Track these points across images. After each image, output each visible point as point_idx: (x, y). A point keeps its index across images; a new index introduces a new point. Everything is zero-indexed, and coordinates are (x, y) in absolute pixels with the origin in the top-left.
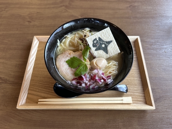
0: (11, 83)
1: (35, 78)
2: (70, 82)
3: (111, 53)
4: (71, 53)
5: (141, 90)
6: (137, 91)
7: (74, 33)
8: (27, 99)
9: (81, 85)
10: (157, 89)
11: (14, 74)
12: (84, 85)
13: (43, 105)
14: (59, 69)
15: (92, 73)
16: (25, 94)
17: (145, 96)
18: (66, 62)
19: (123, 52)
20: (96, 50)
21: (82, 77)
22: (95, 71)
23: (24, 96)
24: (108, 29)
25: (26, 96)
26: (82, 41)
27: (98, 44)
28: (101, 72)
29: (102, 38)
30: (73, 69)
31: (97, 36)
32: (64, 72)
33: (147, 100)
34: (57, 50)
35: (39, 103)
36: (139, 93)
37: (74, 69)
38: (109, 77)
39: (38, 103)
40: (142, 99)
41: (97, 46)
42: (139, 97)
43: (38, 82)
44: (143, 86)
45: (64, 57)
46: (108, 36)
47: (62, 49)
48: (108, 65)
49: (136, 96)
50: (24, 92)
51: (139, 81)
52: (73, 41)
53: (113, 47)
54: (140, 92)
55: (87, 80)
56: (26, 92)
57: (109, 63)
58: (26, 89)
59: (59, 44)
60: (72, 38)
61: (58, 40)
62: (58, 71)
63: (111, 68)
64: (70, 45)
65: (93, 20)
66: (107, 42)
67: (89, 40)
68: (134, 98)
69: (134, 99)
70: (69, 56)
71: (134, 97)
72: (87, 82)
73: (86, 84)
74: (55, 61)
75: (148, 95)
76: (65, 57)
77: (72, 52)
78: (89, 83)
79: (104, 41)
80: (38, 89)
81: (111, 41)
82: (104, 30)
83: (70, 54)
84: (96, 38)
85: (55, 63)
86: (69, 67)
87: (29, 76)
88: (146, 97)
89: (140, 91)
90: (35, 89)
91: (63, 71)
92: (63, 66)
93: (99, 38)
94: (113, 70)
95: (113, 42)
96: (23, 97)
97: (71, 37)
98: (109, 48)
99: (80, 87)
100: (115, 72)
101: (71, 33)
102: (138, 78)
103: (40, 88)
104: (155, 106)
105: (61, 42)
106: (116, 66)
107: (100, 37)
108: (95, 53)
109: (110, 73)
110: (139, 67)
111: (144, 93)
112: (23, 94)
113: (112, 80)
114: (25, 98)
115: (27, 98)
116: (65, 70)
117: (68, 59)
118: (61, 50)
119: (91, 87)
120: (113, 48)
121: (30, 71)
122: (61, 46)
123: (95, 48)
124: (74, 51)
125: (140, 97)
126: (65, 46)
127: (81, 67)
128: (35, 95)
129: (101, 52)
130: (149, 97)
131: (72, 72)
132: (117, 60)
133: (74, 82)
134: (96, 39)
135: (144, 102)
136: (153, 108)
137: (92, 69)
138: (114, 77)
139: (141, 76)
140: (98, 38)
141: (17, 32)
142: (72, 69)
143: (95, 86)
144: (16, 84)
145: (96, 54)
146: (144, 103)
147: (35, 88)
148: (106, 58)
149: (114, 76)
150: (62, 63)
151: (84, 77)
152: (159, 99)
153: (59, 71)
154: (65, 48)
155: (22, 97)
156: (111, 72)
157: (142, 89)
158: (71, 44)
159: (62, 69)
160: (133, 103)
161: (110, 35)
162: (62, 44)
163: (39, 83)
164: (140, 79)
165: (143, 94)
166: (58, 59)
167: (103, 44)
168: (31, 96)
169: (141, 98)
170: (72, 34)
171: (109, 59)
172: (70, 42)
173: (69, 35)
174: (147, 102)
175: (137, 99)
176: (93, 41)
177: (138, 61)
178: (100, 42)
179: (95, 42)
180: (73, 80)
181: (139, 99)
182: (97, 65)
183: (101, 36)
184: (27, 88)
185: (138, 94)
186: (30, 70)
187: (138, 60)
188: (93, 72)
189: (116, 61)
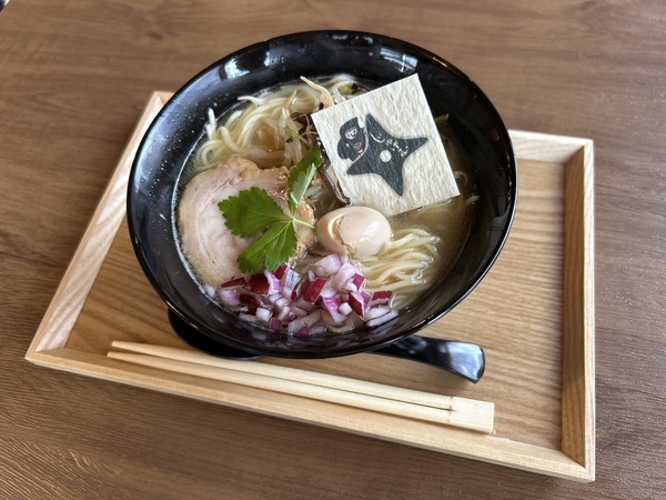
0: (35, 262)
1: (122, 254)
2: (211, 291)
3: (419, 196)
4: (246, 169)
5: (551, 383)
6: (526, 384)
7: (285, 89)
8: (74, 332)
9: (253, 312)
10: (629, 391)
11: (56, 228)
12: (264, 314)
13: (123, 365)
14: (186, 231)
15: (314, 269)
16: (68, 311)
17: (560, 413)
18: (220, 205)
19: (474, 198)
20: (352, 171)
21: (266, 279)
22: (329, 263)
23: (64, 316)
24: (412, 82)
25: (73, 318)
26: (301, 126)
27: (363, 147)
28: (349, 270)
29: (383, 123)
30: (241, 242)
31: (361, 108)
32: (201, 245)
33: (565, 434)
34: (198, 153)
35: (110, 355)
36: (535, 392)
37: (243, 240)
38: (382, 297)
39: (106, 354)
40: (541, 422)
41: (356, 154)
42: (531, 412)
43: (129, 273)
44: (562, 366)
45: (215, 183)
46: (411, 114)
47: (220, 150)
48: (390, 245)
49: (521, 404)
50: (68, 304)
51: (548, 342)
52: (271, 124)
53: (430, 166)
54: (543, 390)
55: (282, 294)
56: (74, 304)
57: (397, 237)
58: (77, 294)
59: (210, 128)
60: (270, 111)
61: (211, 113)
62: (180, 237)
63: (404, 257)
64: (255, 140)
65: (370, 40)
66: (401, 142)
67: (325, 124)
68: (507, 411)
69: (505, 416)
70: (237, 181)
71: (508, 406)
72: (280, 303)
73: (275, 311)
74: (180, 196)
75: (576, 408)
76: (219, 183)
77: (254, 166)
78: (286, 310)
79: (390, 137)
80: (122, 300)
81: (423, 141)
82: (394, 88)
83: (241, 175)
84: (355, 120)
85: (178, 202)
86: (226, 228)
87: (100, 244)
88: (564, 419)
89: (542, 385)
90: (111, 299)
91: (197, 244)
92: (203, 222)
93: (370, 120)
94: (410, 272)
95: (430, 143)
96: (60, 320)
97: (267, 107)
98: (412, 168)
99: (248, 318)
100: (416, 281)
101: (273, 90)
102: (546, 326)
103: (129, 298)
104: (593, 468)
105: (221, 121)
106: (429, 253)
107: (375, 115)
108: (350, 185)
109: (393, 279)
110: (563, 280)
111: (560, 400)
112: (63, 310)
113: (394, 314)
114: (68, 326)
115: (73, 329)
116: (206, 240)
117: (229, 192)
118: (216, 154)
119: (293, 327)
120: (429, 172)
121: (111, 225)
122: (219, 136)
123: (348, 163)
124: (263, 165)
125: (538, 414)
126: (235, 141)
127: (272, 238)
128: (105, 321)
129: (374, 184)
130: (577, 418)
131: (232, 252)
132: (441, 227)
133: (228, 295)
134: (353, 123)
135: (552, 441)
136: (586, 473)
137: (318, 252)
138: (407, 300)
139: (562, 319)
140: (364, 118)
141: (102, 71)
142: (238, 238)
143: (315, 325)
144: (52, 266)
145: (352, 190)
146: (547, 444)
147: (113, 296)
148: (391, 213)
149: (410, 295)
150: (201, 208)
151: (272, 280)
152: (629, 436)
153: (185, 238)
154: (234, 147)
155: (55, 319)
156: (399, 276)
157: (555, 378)
158: (260, 133)
159: (197, 234)
160: (499, 433)
161: (419, 110)
162: (224, 130)
163: (130, 277)
164: (555, 333)
165: (556, 402)
166: (190, 190)
167: (385, 147)
168: (89, 322)
169: (538, 418)
170: (277, 93)
171: (401, 221)
172: (262, 124)
173: (263, 95)
174: (566, 444)
175: (520, 419)
176: (343, 130)
177: (563, 250)
178: (370, 138)
179: (350, 134)
180: (225, 285)
181: (529, 422)
182: (338, 237)
183: (379, 109)
184: (81, 290)
185: (529, 396)
186: (108, 219)
187: (563, 245)
188: (317, 264)
189: (433, 231)
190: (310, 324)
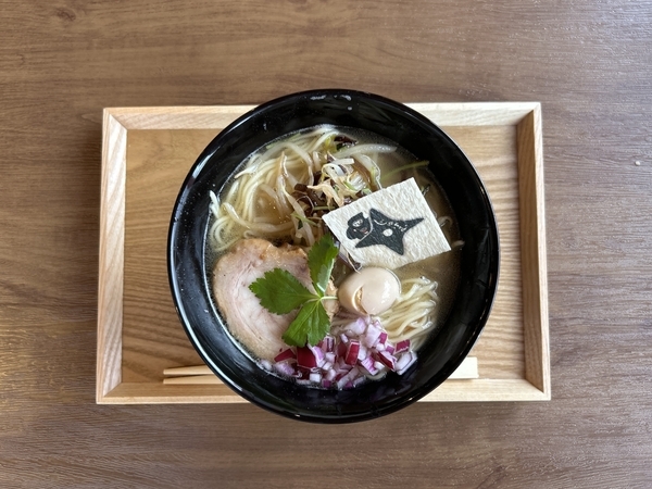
1: (138, 289)
2: (268, 365)
3: (417, 254)
4: (264, 252)
5: (516, 331)
6: (497, 335)
8: (124, 368)
9: (306, 376)
12: (316, 378)
13: (181, 389)
14: (228, 315)
15: (345, 332)
16: (113, 354)
17: (523, 352)
18: (250, 287)
20: (359, 245)
21: (311, 352)
22: (357, 327)
23: (112, 359)
24: (410, 185)
25: (119, 357)
26: (305, 206)
27: (369, 229)
29: (385, 212)
30: (279, 318)
31: (365, 206)
32: (246, 326)
33: (528, 367)
34: (211, 234)
35: (166, 382)
36: (504, 340)
37: (280, 317)
39: (162, 381)
40: (511, 361)
41: (363, 234)
42: (502, 355)
43: (151, 306)
44: (523, 316)
45: (239, 267)
46: (409, 204)
47: (230, 227)
49: (496, 351)
50: (111, 349)
51: (511, 298)
52: (269, 191)
53: (426, 235)
54: (511, 337)
55: (326, 360)
56: (115, 345)
58: (115, 337)
59: (215, 208)
60: (265, 175)
61: (212, 194)
62: (225, 323)
63: (413, 308)
64: (258, 210)
66: (401, 223)
67: (334, 220)
68: (485, 359)
69: (484, 362)
70: (259, 263)
71: (486, 354)
72: (326, 367)
73: (324, 373)
74: (211, 283)
75: (536, 349)
76: (244, 267)
77: (270, 245)
78: (333, 374)
79: (391, 220)
80: (155, 331)
81: (420, 220)
82: (393, 189)
83: (261, 258)
84: (361, 214)
85: (212, 290)
86: (261, 307)
87: (115, 287)
88: (527, 357)
89: (509, 333)
90: (145, 333)
91: (240, 325)
92: (240, 304)
93: (374, 213)
94: (420, 320)
95: (426, 221)
96: (110, 363)
97: (261, 173)
98: (409, 238)
99: (303, 382)
101: (261, 152)
102: (509, 285)
103: (161, 329)
104: (549, 392)
105: (222, 197)
106: (431, 298)
107: (377, 208)
109: (409, 329)
110: (520, 242)
111: (523, 342)
112: (109, 355)
114: (118, 365)
115: (122, 365)
116: (248, 320)
117: (255, 275)
118: (228, 231)
119: (340, 384)
120: (425, 239)
122: (225, 213)
123: (357, 240)
124: (279, 241)
125: (508, 356)
126: (241, 215)
127: (305, 315)
128: (149, 353)
129: (379, 251)
130: (536, 357)
131: (273, 327)
132: (437, 270)
133: (283, 367)
134: (360, 216)
135: (519, 373)
136: (546, 396)
137: (343, 315)
139: (521, 277)
140: (368, 211)
142: (275, 315)
143: (356, 377)
145: (361, 256)
146: (516, 376)
147: (146, 329)
148: (394, 267)
149: (422, 337)
150: (234, 293)
151: (315, 350)
153: (229, 322)
154: (242, 222)
155: (107, 365)
156: (413, 325)
157: (518, 326)
158: (261, 202)
159: (239, 316)
160: (481, 376)
161: (416, 201)
162: (227, 205)
163: (153, 309)
164: (517, 289)
165: (519, 345)
166: (218, 277)
167: (387, 227)
168: (133, 356)
169: (508, 359)
170: (266, 155)
171: (405, 273)
172: (260, 193)
173: (253, 159)
174: (529, 374)
175: (495, 362)
176: (350, 222)
178: (374, 223)
179: (357, 224)
180: (278, 359)
181: (502, 363)
182: (361, 308)
183: (381, 204)
184: (116, 332)
185: (501, 344)
188: (346, 328)
189: (431, 276)
190: (352, 377)
